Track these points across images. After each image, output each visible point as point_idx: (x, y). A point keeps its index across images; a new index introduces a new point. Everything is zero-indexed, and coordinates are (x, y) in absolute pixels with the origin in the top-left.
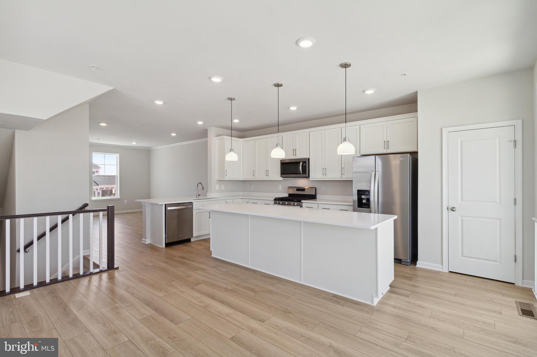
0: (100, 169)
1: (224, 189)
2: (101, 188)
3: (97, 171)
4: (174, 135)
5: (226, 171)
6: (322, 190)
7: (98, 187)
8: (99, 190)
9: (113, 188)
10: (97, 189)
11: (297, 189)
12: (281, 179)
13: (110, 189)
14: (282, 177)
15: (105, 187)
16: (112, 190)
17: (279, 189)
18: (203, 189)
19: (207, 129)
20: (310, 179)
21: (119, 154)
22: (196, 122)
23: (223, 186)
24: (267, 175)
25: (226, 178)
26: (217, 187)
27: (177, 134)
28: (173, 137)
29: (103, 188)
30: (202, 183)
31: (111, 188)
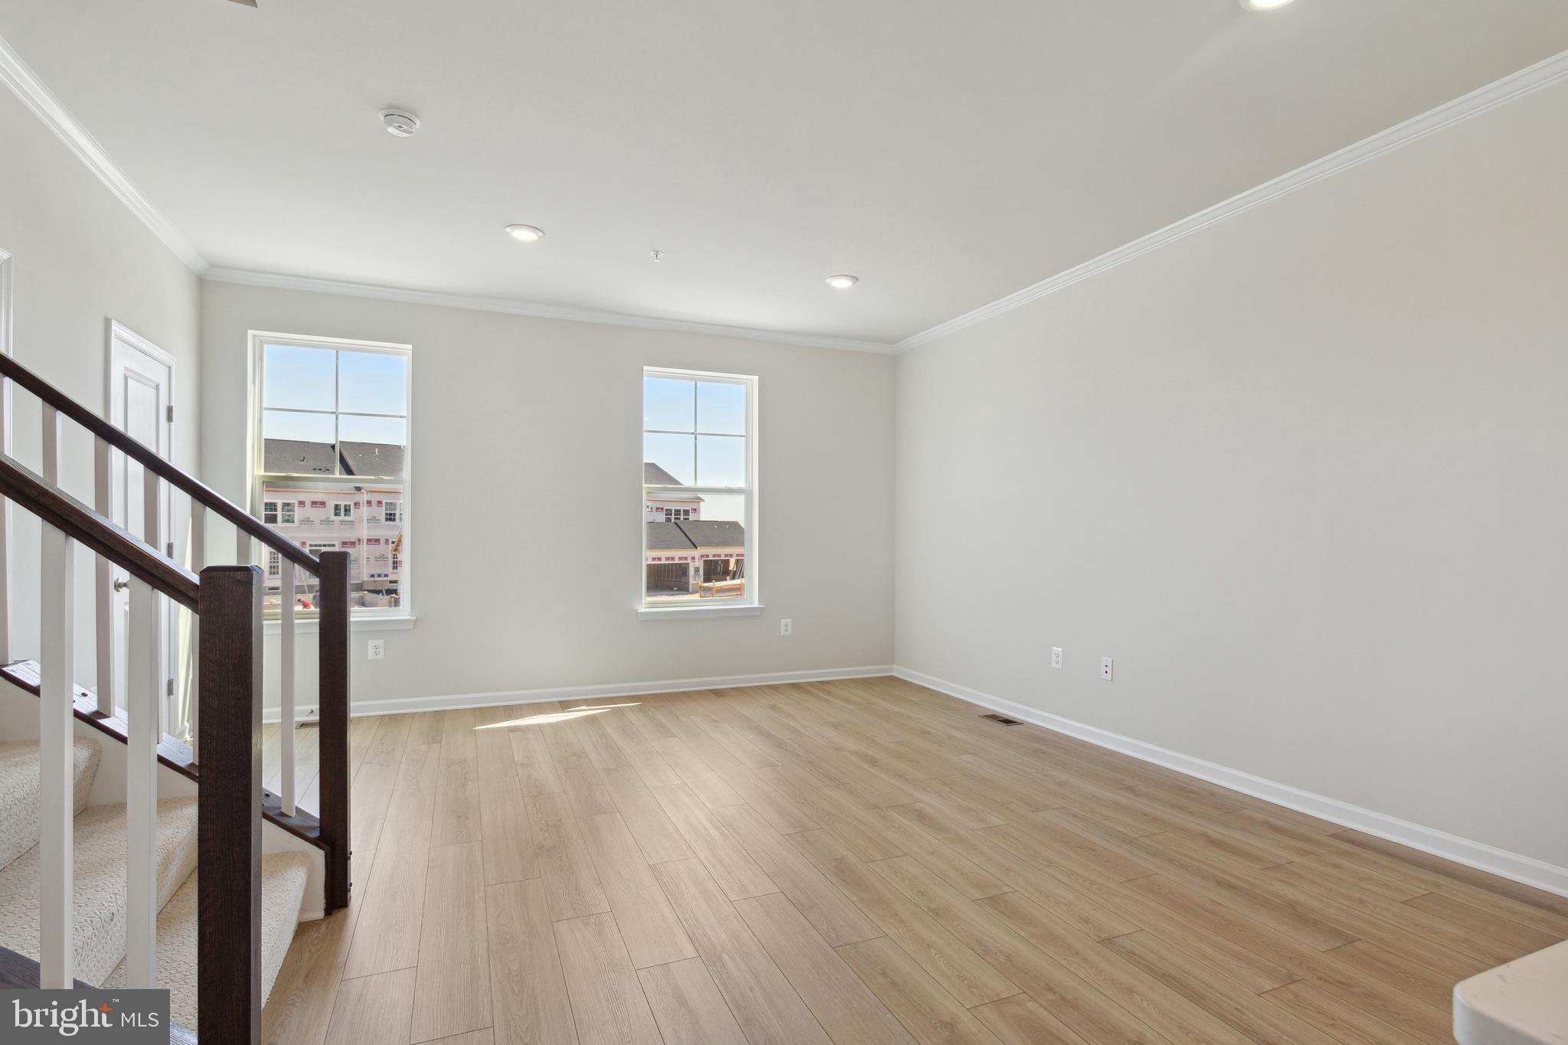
0: (701, 503)
2: (702, 556)
3: (695, 510)
7: (697, 553)
8: (697, 558)
9: (731, 556)
10: (693, 558)
13: (723, 558)
15: (711, 552)
16: (728, 560)
21: (757, 377)
29: (707, 556)
31: (726, 555)
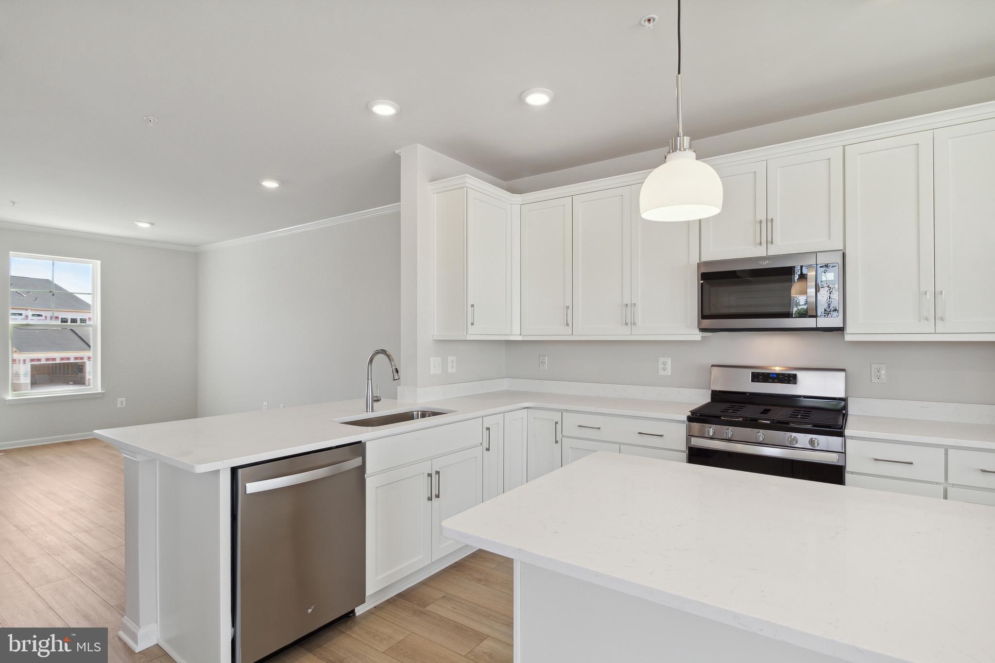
1: (454, 370)
4: (270, 184)
5: (472, 306)
6: (875, 380)
11: (753, 374)
12: (697, 336)
14: (703, 330)
17: (662, 373)
18: (396, 377)
19: (397, 158)
20: (848, 338)
21: (99, 262)
22: (368, 108)
23: (452, 362)
24: (630, 323)
25: (474, 334)
26: (434, 365)
27: (282, 182)
28: (269, 192)
30: (389, 351)
